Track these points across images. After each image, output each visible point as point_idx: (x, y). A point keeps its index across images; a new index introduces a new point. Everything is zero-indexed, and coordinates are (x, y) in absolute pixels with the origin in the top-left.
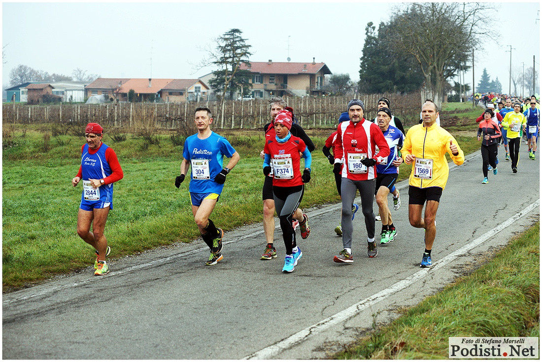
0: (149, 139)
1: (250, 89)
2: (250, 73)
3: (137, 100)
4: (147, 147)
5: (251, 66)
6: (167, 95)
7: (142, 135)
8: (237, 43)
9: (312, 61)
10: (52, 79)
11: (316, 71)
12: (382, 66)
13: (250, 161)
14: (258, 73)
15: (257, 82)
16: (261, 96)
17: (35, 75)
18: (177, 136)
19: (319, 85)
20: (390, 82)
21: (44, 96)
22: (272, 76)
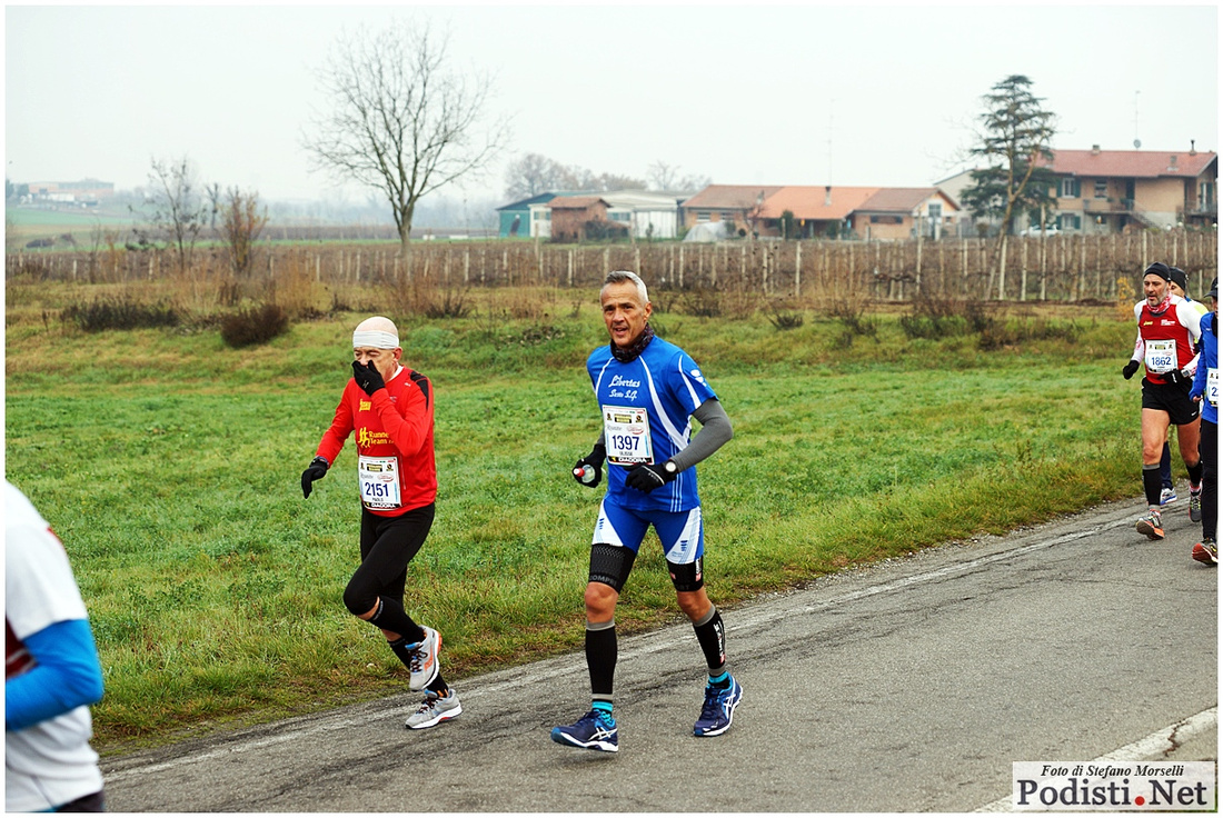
0: (854, 323)
1: (1052, 211)
2: (1051, 174)
3: (799, 233)
4: (849, 343)
5: (1052, 159)
6: (866, 224)
7: (837, 313)
8: (1023, 106)
9: (1189, 149)
10: (602, 185)
11: (1197, 170)
13: (1077, 372)
14: (1069, 175)
15: (1067, 194)
16: (1077, 226)
17: (562, 175)
18: (914, 318)
19: (1204, 201)
21: (589, 225)
22: (1100, 182)
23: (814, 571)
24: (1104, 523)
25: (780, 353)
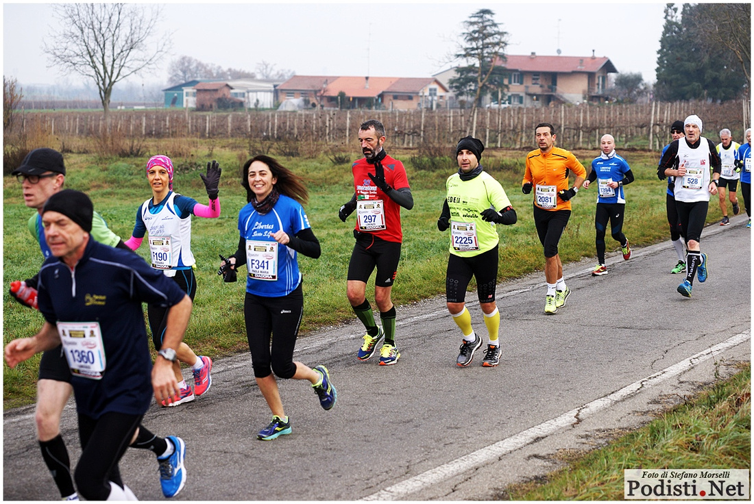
1: (506, 93)
2: (505, 70)
3: (349, 106)
5: (506, 61)
6: (390, 100)
8: (488, 28)
10: (228, 75)
11: (595, 68)
12: (686, 63)
14: (517, 71)
15: (515, 82)
16: (521, 102)
17: (203, 70)
18: (419, 158)
19: (600, 87)
20: (699, 86)
21: (220, 100)
22: (535, 75)
24: (535, 284)
25: (336, 179)
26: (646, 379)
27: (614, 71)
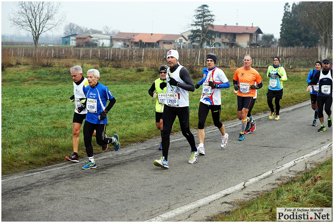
1: (213, 42)
2: (213, 31)
3: (144, 46)
5: (214, 28)
6: (162, 44)
7: (153, 68)
8: (206, 13)
9: (251, 26)
10: (90, 32)
11: (253, 31)
12: (294, 30)
14: (218, 32)
15: (217, 37)
16: (220, 46)
17: (79, 29)
19: (255, 40)
20: (299, 40)
21: (86, 43)
22: (226, 34)
23: (146, 138)
25: (138, 79)
26: (274, 169)
27: (261, 33)
